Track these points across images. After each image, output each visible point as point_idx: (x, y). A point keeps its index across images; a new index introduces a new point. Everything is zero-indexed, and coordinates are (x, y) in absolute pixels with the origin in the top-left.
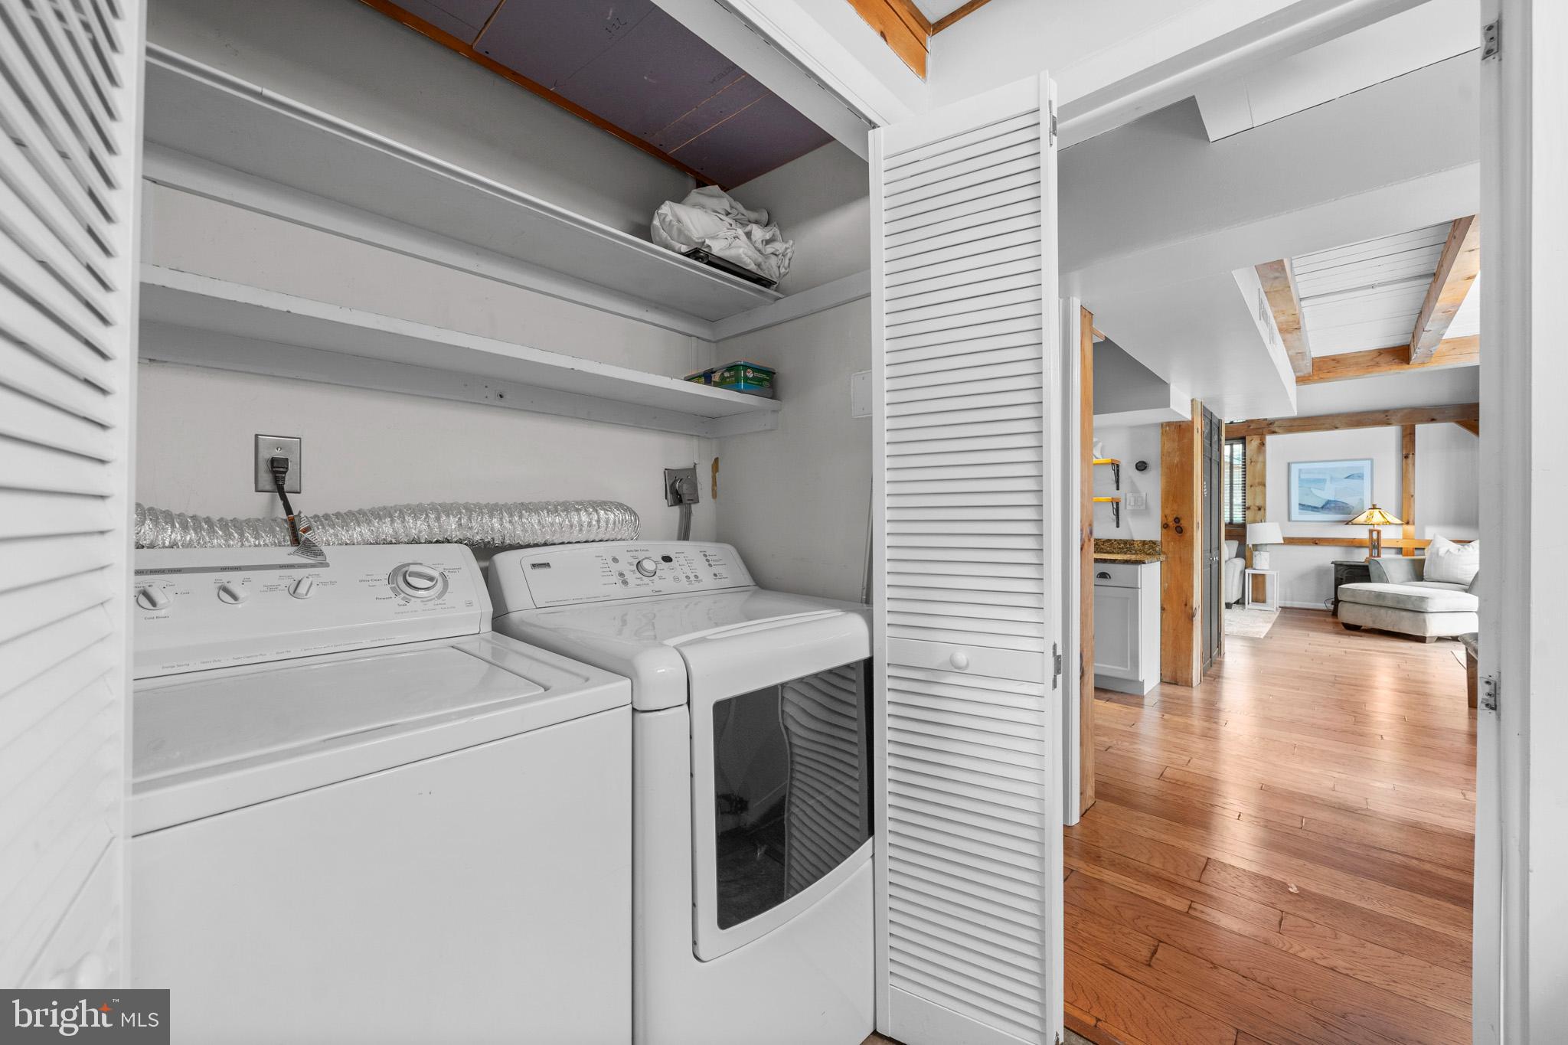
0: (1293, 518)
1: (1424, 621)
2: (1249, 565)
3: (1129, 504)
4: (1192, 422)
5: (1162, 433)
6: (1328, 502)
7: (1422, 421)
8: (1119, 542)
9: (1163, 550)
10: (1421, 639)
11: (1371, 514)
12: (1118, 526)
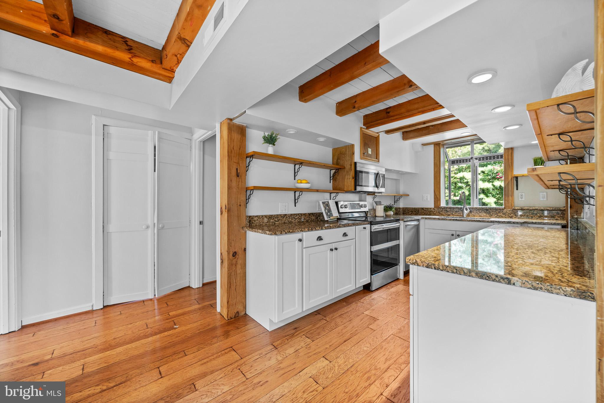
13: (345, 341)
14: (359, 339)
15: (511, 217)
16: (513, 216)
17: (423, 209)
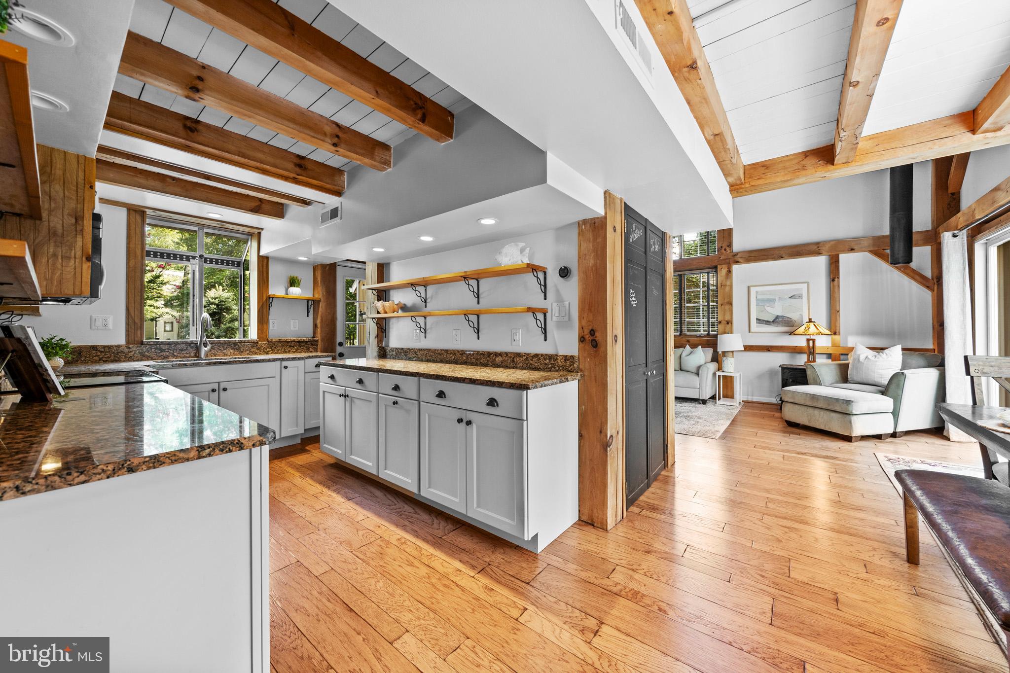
0: (752, 330)
1: (850, 422)
2: (719, 369)
3: (555, 315)
4: (605, 218)
6: (777, 317)
7: (844, 251)
8: (545, 357)
9: (581, 367)
10: (848, 439)
11: (808, 327)
12: (545, 340)
13: (351, 610)
14: (350, 590)
15: (267, 353)
16: (269, 351)
17: (94, 348)
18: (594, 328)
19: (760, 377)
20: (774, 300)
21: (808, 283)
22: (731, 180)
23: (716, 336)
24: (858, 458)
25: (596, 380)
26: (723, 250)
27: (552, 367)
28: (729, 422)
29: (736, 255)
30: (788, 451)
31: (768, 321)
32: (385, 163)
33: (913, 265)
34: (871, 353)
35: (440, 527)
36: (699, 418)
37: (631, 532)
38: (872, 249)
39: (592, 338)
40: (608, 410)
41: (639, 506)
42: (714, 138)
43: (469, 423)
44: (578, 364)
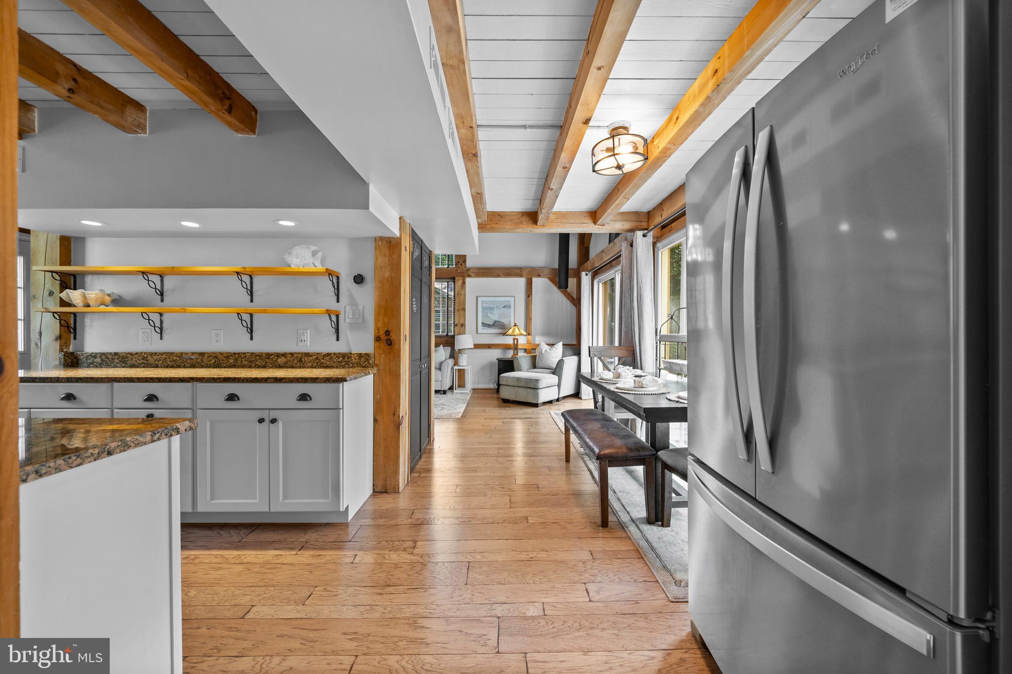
0: (479, 332)
1: (538, 394)
2: (456, 364)
3: (348, 317)
4: (400, 239)
5: (376, 248)
6: (495, 322)
7: (535, 276)
8: (338, 355)
9: (376, 362)
10: (536, 405)
11: (514, 329)
12: (338, 340)
18: (389, 330)
19: (483, 368)
20: (494, 308)
21: (514, 297)
22: (480, 221)
23: (453, 337)
24: (541, 416)
25: (390, 372)
26: (460, 265)
27: (345, 364)
28: (465, 406)
29: (468, 270)
30: (505, 418)
31: (489, 325)
32: (139, 127)
33: (568, 290)
34: (547, 347)
35: (234, 535)
36: (444, 405)
37: (417, 489)
38: (549, 276)
39: (387, 338)
40: (401, 396)
41: (417, 472)
42: (477, 195)
43: (274, 421)
44: (373, 360)
